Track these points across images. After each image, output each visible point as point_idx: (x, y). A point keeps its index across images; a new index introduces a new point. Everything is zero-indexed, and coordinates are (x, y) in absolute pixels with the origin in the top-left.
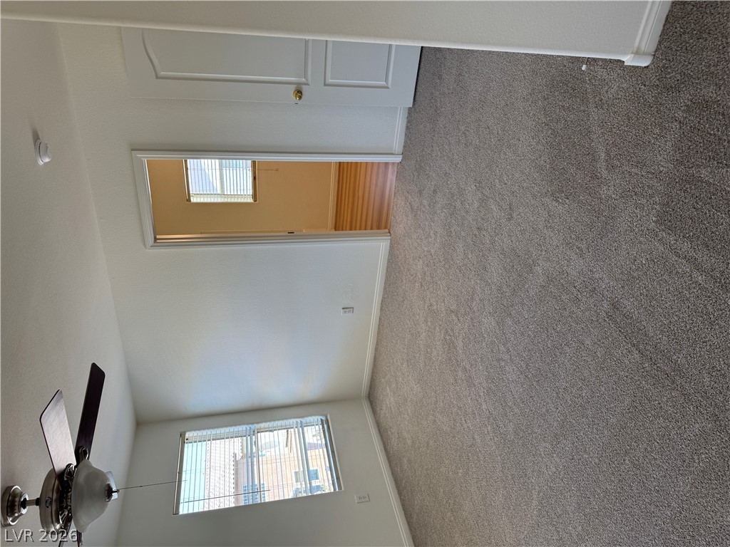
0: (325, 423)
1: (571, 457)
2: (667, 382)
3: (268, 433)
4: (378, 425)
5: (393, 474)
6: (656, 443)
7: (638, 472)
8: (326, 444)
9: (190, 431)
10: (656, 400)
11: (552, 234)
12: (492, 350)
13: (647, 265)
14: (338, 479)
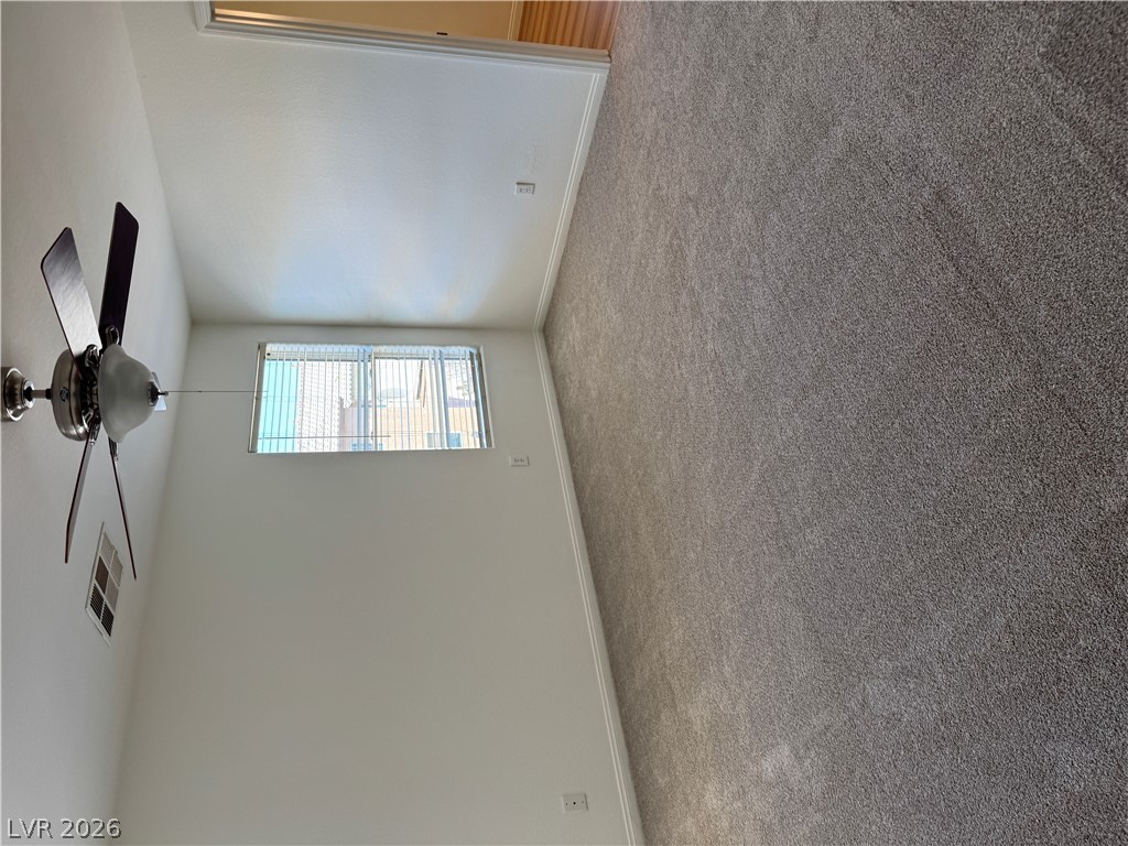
0: (476, 358)
1: (818, 418)
2: (984, 316)
3: (390, 361)
4: (553, 369)
5: (565, 435)
6: (943, 402)
7: (908, 440)
8: (477, 402)
9: (274, 342)
10: (961, 341)
11: (873, 71)
12: (738, 262)
13: (1008, 130)
14: (486, 431)
